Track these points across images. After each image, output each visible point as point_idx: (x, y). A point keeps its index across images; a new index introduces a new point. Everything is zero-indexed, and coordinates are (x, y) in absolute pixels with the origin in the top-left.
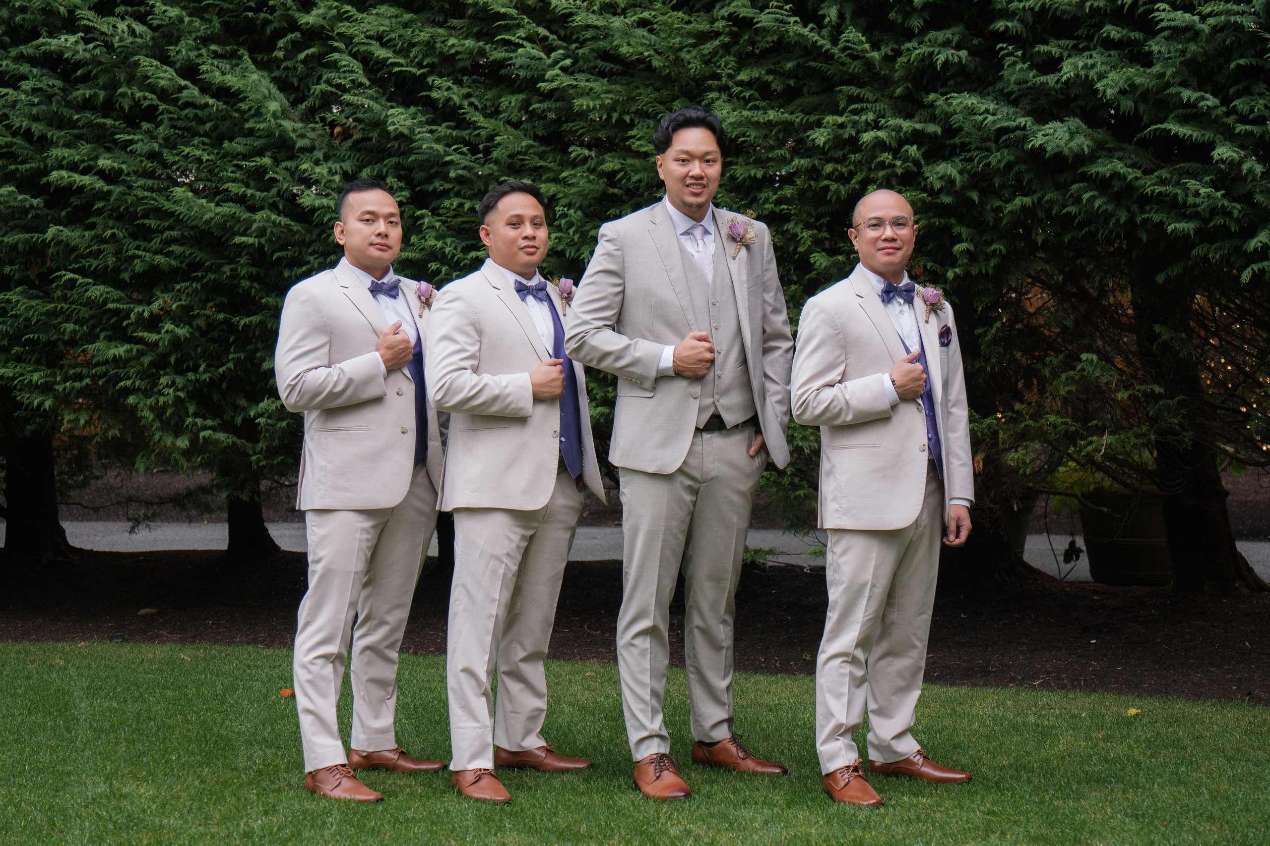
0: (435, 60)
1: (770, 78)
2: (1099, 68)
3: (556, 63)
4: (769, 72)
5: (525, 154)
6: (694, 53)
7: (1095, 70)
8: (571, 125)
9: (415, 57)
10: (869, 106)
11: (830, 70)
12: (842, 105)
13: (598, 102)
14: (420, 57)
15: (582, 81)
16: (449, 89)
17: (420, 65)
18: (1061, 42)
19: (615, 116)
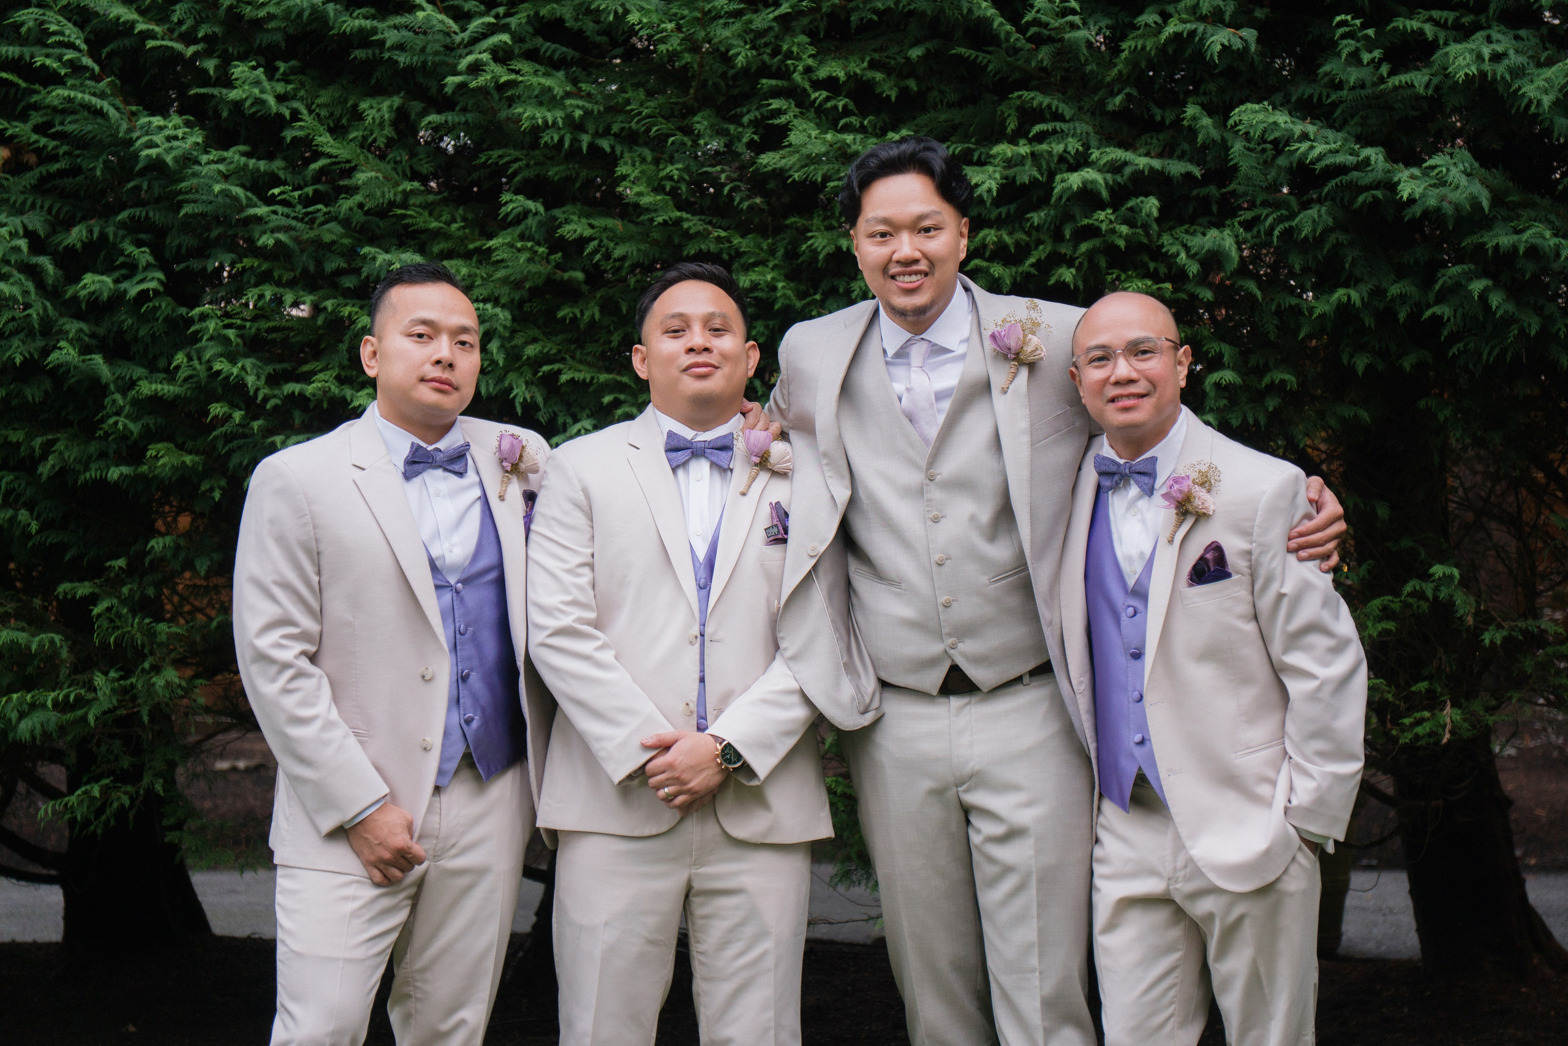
0: (217, 30)
1: (879, 76)
2: (1515, 59)
3: (475, 40)
4: (873, 65)
5: (404, 205)
6: (737, 26)
7: (1506, 62)
8: (495, 154)
9: (181, 22)
10: (1065, 126)
11: (992, 62)
12: (1012, 125)
13: (559, 114)
14: (189, 23)
15: (530, 75)
16: (257, 83)
17: (188, 38)
18: (1436, 14)
19: (585, 139)
